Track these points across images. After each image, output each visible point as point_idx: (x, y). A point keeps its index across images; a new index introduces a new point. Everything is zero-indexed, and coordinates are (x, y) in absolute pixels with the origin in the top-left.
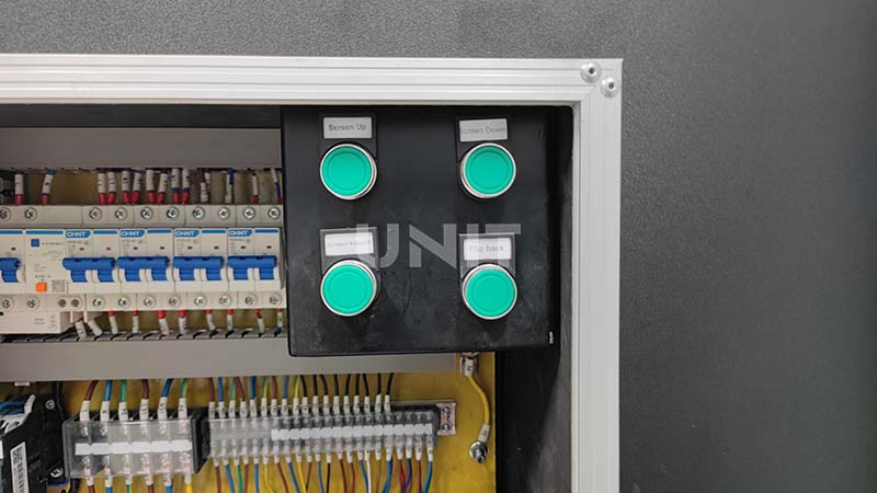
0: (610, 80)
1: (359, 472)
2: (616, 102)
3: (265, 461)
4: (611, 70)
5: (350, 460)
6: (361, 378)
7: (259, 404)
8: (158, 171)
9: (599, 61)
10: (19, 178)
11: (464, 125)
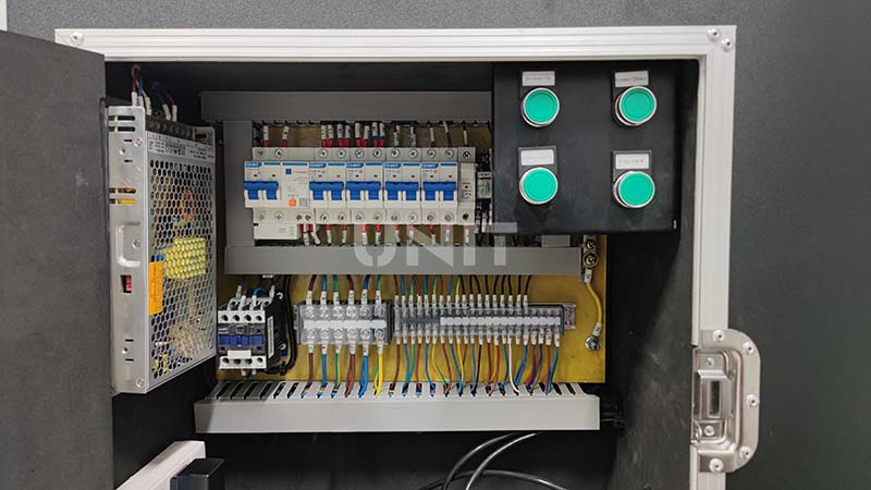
0: (727, 40)
1: (502, 354)
2: (732, 55)
3: (434, 341)
4: (728, 33)
5: (496, 343)
6: (506, 279)
7: (430, 299)
8: (363, 124)
9: (720, 27)
10: (266, 129)
11: (618, 76)
